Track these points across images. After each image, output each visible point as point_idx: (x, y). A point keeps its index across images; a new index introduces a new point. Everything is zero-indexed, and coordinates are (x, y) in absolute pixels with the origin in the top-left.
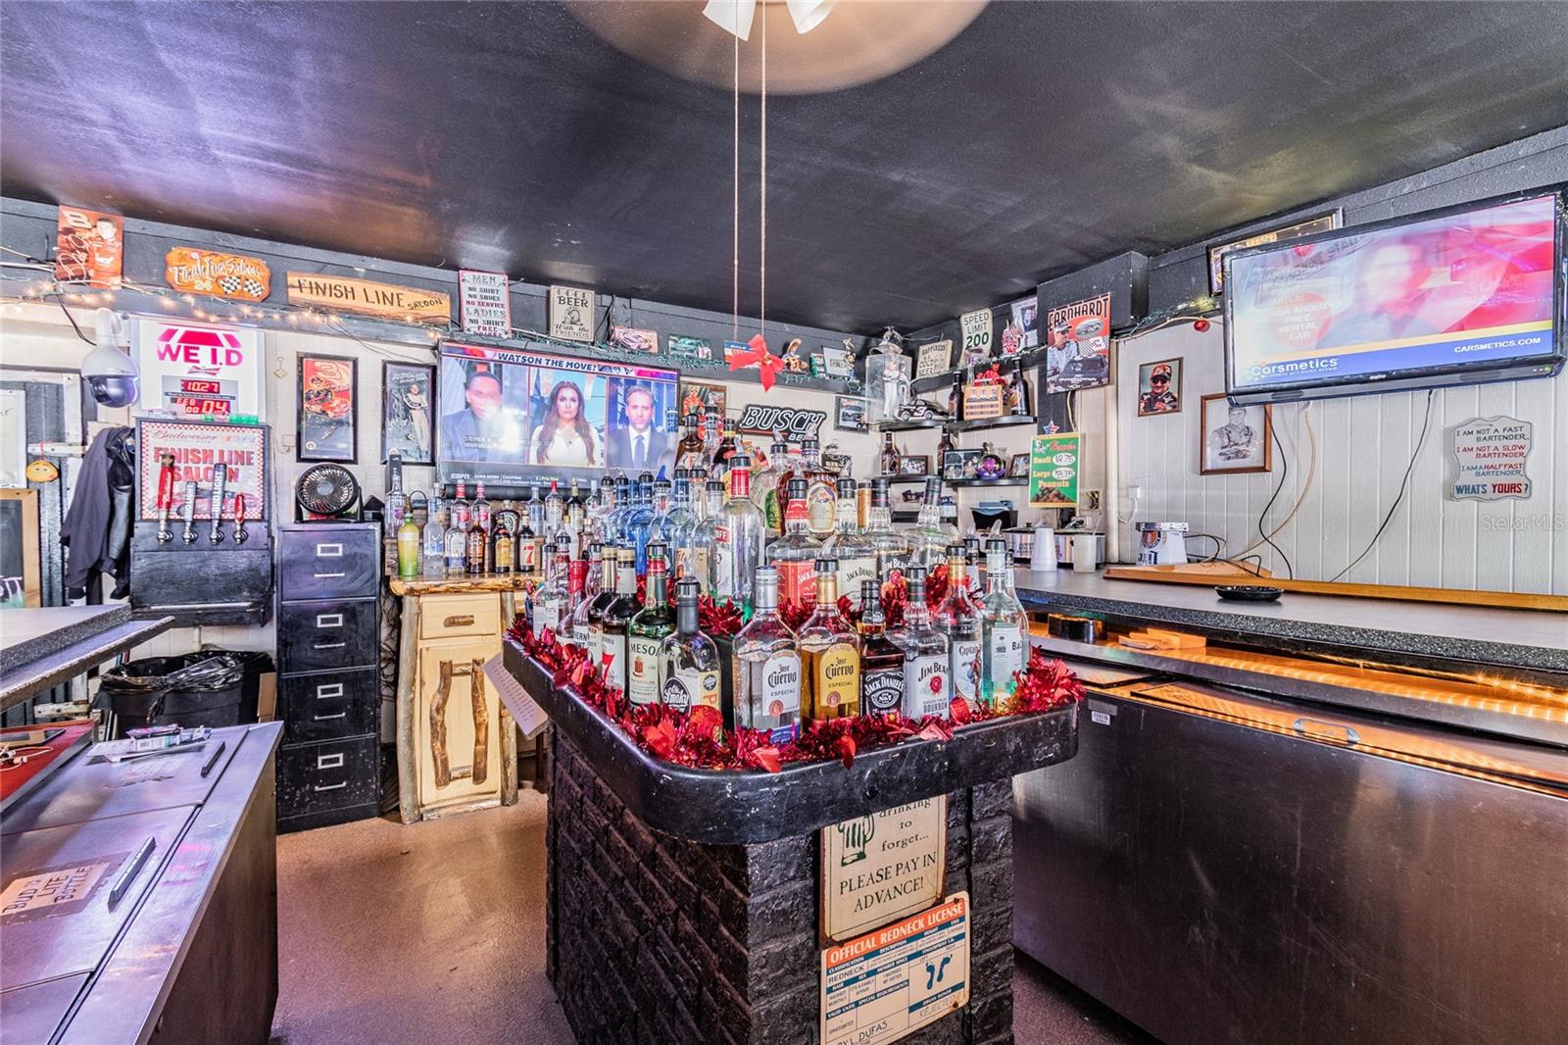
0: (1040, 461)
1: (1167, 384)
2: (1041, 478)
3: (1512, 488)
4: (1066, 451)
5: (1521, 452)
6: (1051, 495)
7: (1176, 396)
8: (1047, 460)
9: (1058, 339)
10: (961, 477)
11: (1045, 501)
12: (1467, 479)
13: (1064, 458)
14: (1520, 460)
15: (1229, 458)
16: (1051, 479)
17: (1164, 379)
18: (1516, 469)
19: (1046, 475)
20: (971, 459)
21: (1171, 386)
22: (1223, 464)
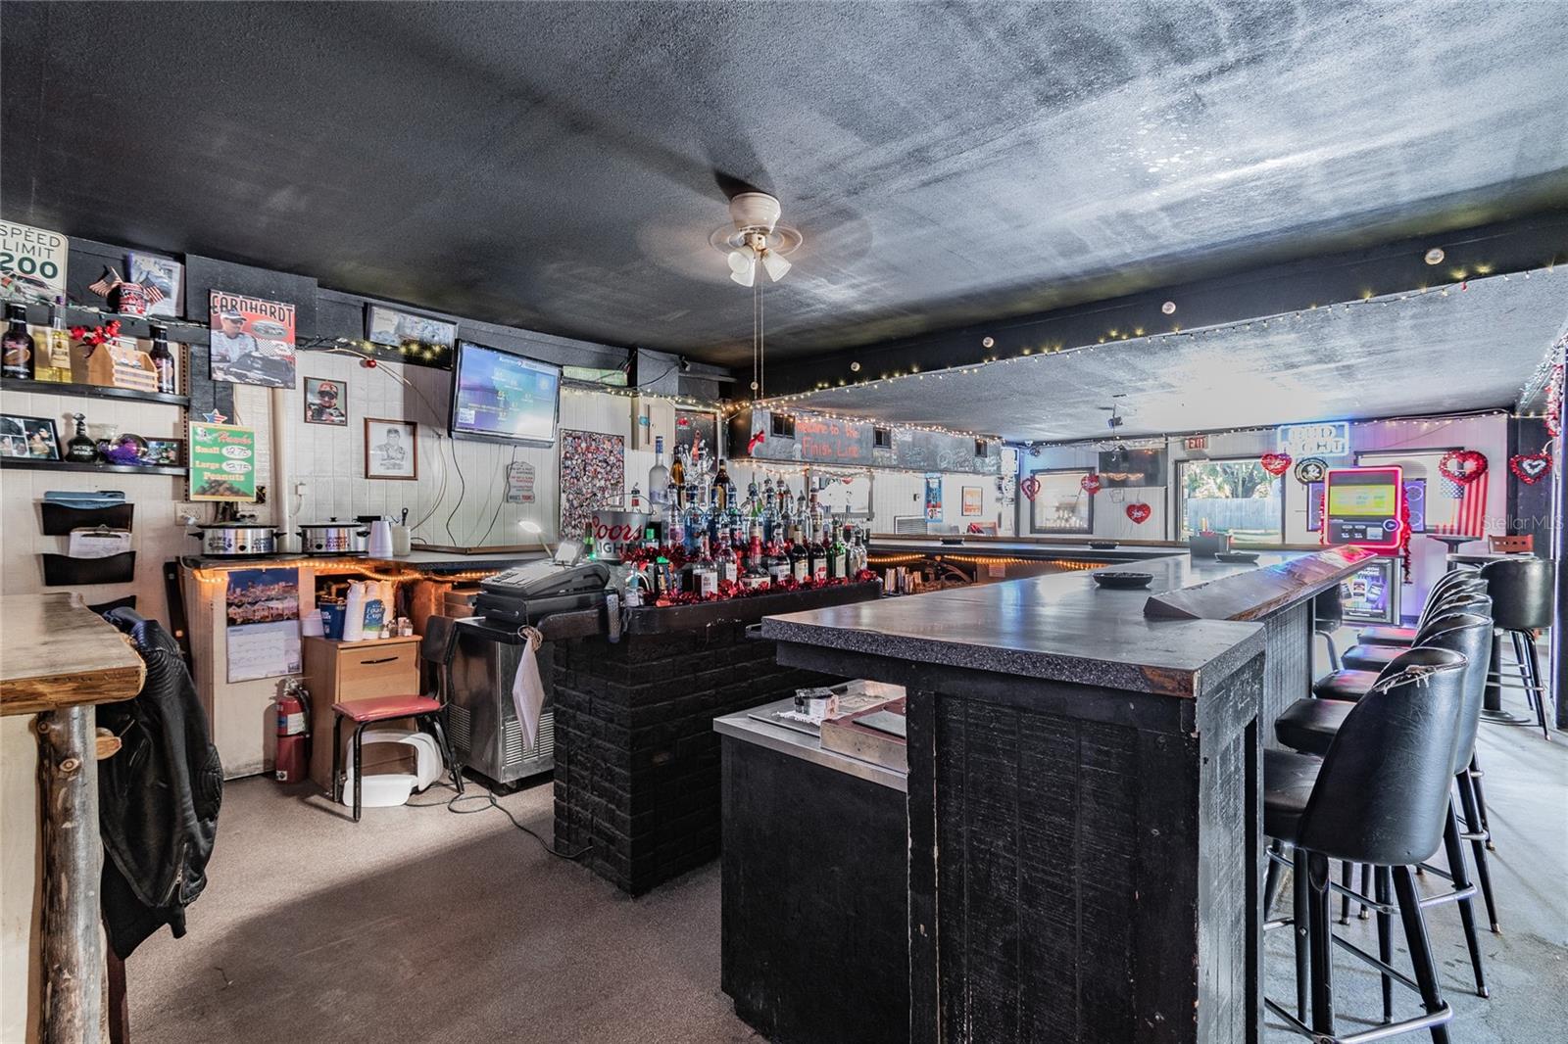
0: (205, 450)
1: (334, 401)
2: (208, 470)
3: (528, 498)
4: (239, 444)
5: (531, 480)
6: (221, 489)
7: (343, 412)
8: (215, 450)
9: (226, 326)
10: (27, 455)
11: (213, 494)
12: (513, 492)
13: (236, 452)
14: (529, 484)
15: (388, 468)
16: (220, 471)
17: (333, 396)
18: (530, 489)
19: (214, 466)
20: (38, 432)
21: (338, 402)
22: (383, 472)
